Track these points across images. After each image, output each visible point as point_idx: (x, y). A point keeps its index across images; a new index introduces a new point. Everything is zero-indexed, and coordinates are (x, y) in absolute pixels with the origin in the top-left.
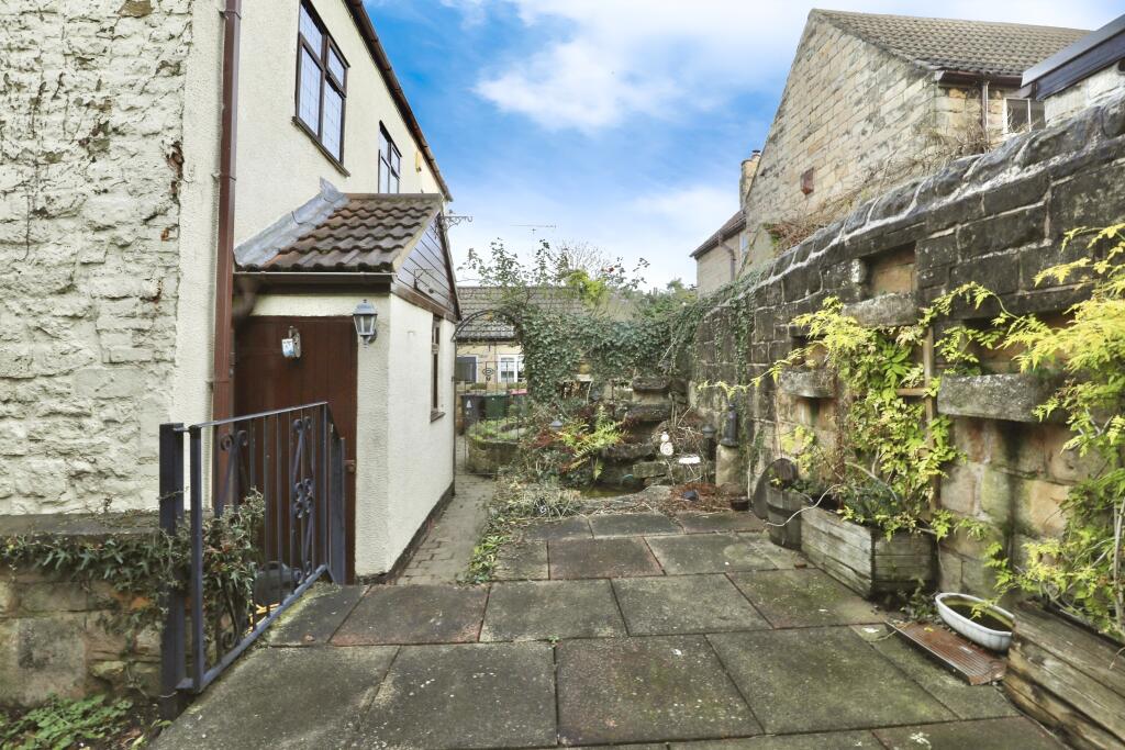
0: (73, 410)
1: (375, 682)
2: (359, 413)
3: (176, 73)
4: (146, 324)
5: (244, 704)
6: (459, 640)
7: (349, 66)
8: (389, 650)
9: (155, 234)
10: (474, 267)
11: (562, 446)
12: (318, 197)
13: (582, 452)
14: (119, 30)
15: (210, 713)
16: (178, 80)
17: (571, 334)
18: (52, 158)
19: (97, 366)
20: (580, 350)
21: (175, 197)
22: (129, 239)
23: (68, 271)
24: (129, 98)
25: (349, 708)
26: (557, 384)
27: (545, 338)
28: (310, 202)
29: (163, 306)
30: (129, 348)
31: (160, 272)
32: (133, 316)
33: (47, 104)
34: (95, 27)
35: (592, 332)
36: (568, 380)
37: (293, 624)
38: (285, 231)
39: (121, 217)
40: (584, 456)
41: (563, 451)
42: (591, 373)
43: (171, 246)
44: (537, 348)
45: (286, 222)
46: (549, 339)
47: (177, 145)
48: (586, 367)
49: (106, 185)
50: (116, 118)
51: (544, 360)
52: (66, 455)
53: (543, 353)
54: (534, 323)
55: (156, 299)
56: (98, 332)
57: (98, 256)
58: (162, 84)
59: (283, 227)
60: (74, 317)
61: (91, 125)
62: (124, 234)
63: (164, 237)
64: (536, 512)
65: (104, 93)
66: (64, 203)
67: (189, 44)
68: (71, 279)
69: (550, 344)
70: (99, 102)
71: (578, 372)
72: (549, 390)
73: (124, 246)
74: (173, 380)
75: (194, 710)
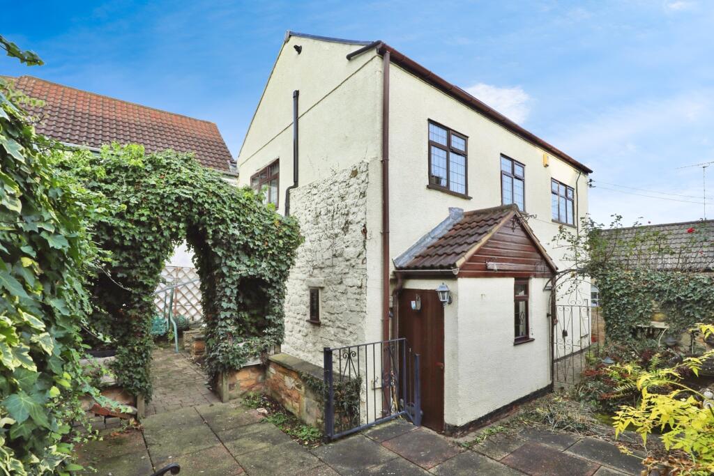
0: (343, 327)
1: (378, 463)
2: (445, 339)
3: (364, 196)
4: (358, 297)
5: (342, 450)
6: (422, 465)
7: (468, 137)
8: (395, 455)
9: (360, 261)
10: (565, 238)
11: (607, 379)
12: (448, 218)
13: (623, 388)
14: (351, 183)
15: (333, 447)
16: (365, 198)
17: (643, 288)
18: (336, 235)
19: (347, 311)
20: (653, 301)
21: (364, 246)
22: (354, 264)
23: (340, 276)
24: (354, 209)
25: (363, 467)
26: (631, 327)
27: (617, 290)
28: (441, 223)
29: (363, 290)
30: (354, 306)
31: (362, 277)
32: (355, 294)
33: (335, 217)
34: (344, 184)
35: (666, 287)
36: (642, 325)
37: (378, 430)
38: (422, 245)
39: (352, 256)
40: (625, 391)
41: (607, 383)
42: (666, 321)
43: (364, 266)
44: (610, 299)
45: (425, 239)
46: (621, 292)
47: (364, 226)
48: (660, 316)
49: (348, 244)
50: (351, 218)
51: (618, 308)
52: (342, 342)
53: (616, 302)
54: (608, 279)
55: (361, 287)
56: (348, 299)
57: (347, 271)
58: (361, 202)
59: (423, 242)
60: (342, 293)
61: (344, 222)
62: (352, 262)
63: (363, 263)
64: (545, 421)
65: (348, 209)
66: (339, 252)
67: (367, 183)
68: (341, 279)
69: (621, 296)
70: (346, 212)
71: (652, 319)
72: (623, 332)
73: (353, 267)
74: (366, 320)
75: (331, 444)
